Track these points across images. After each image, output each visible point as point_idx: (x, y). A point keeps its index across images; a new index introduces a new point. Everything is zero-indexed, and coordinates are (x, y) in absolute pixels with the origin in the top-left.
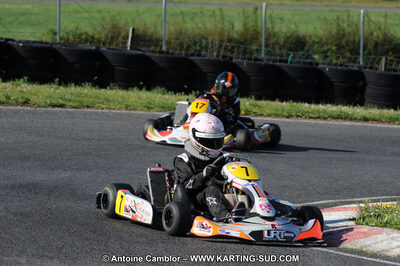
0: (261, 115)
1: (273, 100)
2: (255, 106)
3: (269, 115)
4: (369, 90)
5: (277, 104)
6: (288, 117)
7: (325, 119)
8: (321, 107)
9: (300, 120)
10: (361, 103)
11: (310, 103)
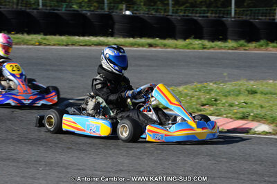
0: (49, 45)
1: (55, 35)
2: (45, 39)
3: (54, 45)
4: (117, 26)
5: (58, 38)
6: (66, 46)
7: (90, 46)
8: (87, 38)
9: (74, 47)
10: (112, 35)
11: (79, 36)
